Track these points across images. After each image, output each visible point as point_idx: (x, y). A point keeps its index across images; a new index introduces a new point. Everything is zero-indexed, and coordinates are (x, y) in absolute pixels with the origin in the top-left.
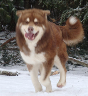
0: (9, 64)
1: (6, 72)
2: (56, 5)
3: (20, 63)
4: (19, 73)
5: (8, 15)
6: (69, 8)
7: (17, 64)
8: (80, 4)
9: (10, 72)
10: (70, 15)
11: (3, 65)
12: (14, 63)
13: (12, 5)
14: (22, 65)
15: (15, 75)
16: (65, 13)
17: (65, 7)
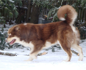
0: (12, 47)
1: (8, 53)
2: (45, 5)
3: (20, 47)
4: (18, 54)
5: (10, 13)
6: (54, 7)
7: (18, 47)
8: (62, 4)
9: (11, 53)
10: (55, 12)
11: (8, 48)
12: (15, 47)
13: (13, 5)
14: (22, 48)
15: (15, 55)
16: (51, 10)
17: (52, 7)
